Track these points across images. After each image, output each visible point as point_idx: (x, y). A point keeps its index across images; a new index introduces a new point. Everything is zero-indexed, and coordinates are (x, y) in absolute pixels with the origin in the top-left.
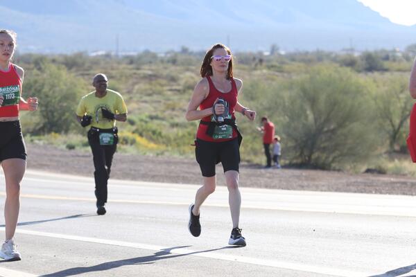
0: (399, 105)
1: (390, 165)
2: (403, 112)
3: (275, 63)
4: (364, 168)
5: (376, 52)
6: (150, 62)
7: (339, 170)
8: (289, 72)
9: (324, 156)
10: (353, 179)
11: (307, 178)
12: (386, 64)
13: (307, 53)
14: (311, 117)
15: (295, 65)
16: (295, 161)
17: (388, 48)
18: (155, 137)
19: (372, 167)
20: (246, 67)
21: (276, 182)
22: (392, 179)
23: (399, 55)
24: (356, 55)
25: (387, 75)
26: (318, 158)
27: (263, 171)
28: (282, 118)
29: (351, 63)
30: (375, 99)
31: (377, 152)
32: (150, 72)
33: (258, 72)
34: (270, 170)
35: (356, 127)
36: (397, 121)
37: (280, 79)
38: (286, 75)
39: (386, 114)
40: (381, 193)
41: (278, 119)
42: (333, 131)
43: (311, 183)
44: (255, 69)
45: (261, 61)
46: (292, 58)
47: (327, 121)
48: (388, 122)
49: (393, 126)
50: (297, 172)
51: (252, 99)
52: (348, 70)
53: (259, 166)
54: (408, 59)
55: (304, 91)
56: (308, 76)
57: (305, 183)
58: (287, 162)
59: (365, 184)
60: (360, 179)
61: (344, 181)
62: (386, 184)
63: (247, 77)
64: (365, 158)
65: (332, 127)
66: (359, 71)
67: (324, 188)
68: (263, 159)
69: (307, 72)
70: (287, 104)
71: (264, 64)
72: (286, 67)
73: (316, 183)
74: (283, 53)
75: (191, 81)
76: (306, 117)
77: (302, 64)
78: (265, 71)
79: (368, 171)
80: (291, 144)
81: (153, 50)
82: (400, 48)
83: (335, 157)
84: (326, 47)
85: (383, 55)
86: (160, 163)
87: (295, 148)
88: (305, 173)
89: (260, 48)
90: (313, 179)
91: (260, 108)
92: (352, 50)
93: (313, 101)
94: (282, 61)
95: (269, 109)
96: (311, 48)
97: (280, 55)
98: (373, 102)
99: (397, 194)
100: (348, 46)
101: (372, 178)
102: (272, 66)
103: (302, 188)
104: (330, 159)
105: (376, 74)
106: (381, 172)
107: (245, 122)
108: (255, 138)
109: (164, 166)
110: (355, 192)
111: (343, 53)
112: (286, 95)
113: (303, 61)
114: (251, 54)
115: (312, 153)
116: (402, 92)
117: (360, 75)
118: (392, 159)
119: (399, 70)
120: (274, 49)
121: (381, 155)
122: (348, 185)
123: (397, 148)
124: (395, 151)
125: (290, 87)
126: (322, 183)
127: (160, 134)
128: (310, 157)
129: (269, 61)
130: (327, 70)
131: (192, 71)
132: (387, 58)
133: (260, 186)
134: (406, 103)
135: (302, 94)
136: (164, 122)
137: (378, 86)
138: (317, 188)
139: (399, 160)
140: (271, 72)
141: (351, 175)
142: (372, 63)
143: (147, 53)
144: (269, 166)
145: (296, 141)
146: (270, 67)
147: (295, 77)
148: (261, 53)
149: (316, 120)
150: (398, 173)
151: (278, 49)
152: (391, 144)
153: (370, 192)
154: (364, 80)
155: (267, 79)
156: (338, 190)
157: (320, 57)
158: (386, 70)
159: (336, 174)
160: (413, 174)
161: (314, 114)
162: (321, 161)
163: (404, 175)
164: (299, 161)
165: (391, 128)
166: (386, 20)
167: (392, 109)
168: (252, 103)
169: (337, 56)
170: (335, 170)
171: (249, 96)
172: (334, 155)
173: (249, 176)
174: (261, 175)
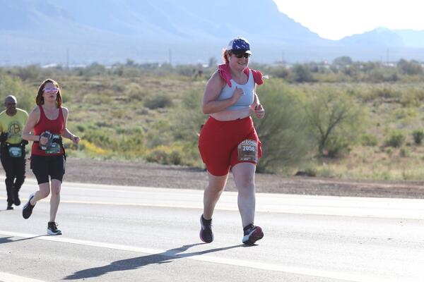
0: (327, 113)
1: (319, 169)
2: (331, 120)
4: (296, 171)
5: (306, 65)
6: (99, 74)
7: (272, 173)
10: (285, 182)
12: (315, 76)
17: (317, 60)
18: (102, 143)
19: (303, 170)
20: (187, 78)
22: (321, 181)
23: (327, 67)
24: (288, 67)
25: (316, 85)
27: (202, 174)
29: (283, 75)
30: (305, 107)
31: (307, 156)
32: (98, 83)
33: (197, 83)
35: (288, 133)
36: (325, 128)
39: (316, 122)
40: (311, 194)
44: (195, 80)
45: (200, 72)
48: (318, 129)
49: (322, 132)
51: (193, 107)
52: (281, 80)
53: (198, 169)
54: (335, 71)
59: (296, 186)
60: (291, 182)
61: (277, 183)
62: (316, 186)
63: (187, 87)
64: (297, 161)
65: (266, 133)
66: (291, 82)
67: (258, 190)
71: (203, 75)
75: (136, 92)
78: (203, 82)
79: (299, 174)
81: (101, 63)
82: (329, 61)
83: (268, 161)
85: (313, 67)
86: (107, 167)
89: (200, 61)
92: (284, 62)
98: (303, 111)
99: (326, 195)
100: (281, 59)
101: (303, 180)
104: (264, 163)
105: (306, 85)
106: (311, 174)
107: (186, 129)
108: (194, 143)
109: (111, 169)
110: (287, 193)
111: (276, 66)
114: (191, 66)
116: (329, 101)
117: (291, 85)
118: (320, 163)
119: (327, 81)
120: (212, 62)
121: (311, 159)
122: (280, 187)
123: (325, 152)
124: (324, 156)
127: (107, 139)
129: (207, 73)
131: (137, 82)
132: (316, 70)
134: (333, 111)
136: (110, 129)
137: (308, 96)
139: (328, 163)
141: (284, 177)
142: (303, 75)
143: (95, 65)
148: (200, 65)
150: (326, 175)
151: (216, 62)
152: (320, 149)
153: (301, 193)
154: (295, 90)
156: (271, 191)
158: (316, 81)
159: (270, 177)
160: (340, 176)
163: (332, 177)
165: (319, 133)
166: (316, 35)
167: (321, 116)
168: (192, 111)
169: (270, 68)
170: (268, 173)
171: (190, 104)
172: (268, 159)
173: (189, 178)
174: (201, 178)
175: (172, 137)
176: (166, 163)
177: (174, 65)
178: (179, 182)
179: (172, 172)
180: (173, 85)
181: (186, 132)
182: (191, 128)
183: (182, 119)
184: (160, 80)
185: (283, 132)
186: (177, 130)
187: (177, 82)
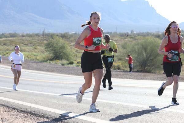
3: (132, 36)
7: (154, 73)
8: (137, 40)
9: (149, 68)
10: (159, 76)
11: (143, 76)
13: (143, 33)
14: (145, 55)
15: (139, 37)
16: (139, 70)
21: (133, 77)
24: (160, 34)
26: (147, 69)
27: (128, 73)
28: (135, 55)
29: (158, 36)
33: (127, 39)
34: (131, 73)
37: (134, 42)
38: (136, 40)
41: (133, 55)
42: (152, 60)
43: (145, 77)
44: (126, 38)
45: (128, 35)
46: (138, 34)
47: (150, 56)
50: (140, 74)
51: (125, 48)
52: (157, 39)
53: (127, 71)
55: (142, 45)
56: (144, 41)
57: (143, 77)
58: (137, 70)
60: (161, 76)
61: (156, 77)
63: (123, 41)
65: (152, 58)
67: (149, 79)
68: (128, 69)
69: (143, 39)
70: (137, 50)
71: (129, 37)
72: (136, 38)
73: (146, 77)
74: (135, 33)
76: (143, 55)
77: (142, 37)
78: (129, 39)
80: (138, 64)
83: (153, 69)
84: (150, 31)
87: (139, 65)
88: (143, 74)
89: (128, 31)
90: (146, 76)
91: (127, 51)
92: (159, 32)
93: (145, 49)
94: (135, 36)
95: (130, 52)
96: (145, 31)
97: (134, 34)
102: (132, 37)
103: (142, 79)
104: (151, 69)
107: (122, 56)
108: (126, 62)
110: (160, 80)
111: (156, 33)
112: (136, 47)
113: (142, 35)
114: (124, 33)
115: (145, 67)
120: (132, 32)
122: (157, 78)
125: (138, 45)
126: (149, 77)
128: (144, 68)
129: (130, 36)
130: (150, 39)
133: (127, 78)
135: (142, 47)
138: (147, 79)
140: (131, 39)
141: (158, 74)
144: (130, 71)
145: (140, 63)
146: (131, 38)
147: (139, 41)
148: (128, 33)
149: (146, 56)
151: (133, 32)
155: (130, 42)
157: (148, 34)
159: (153, 74)
161: (146, 54)
162: (148, 70)
164: (141, 70)
168: (125, 50)
169: (153, 34)
170: (153, 73)
171: (124, 47)
172: (153, 68)
173: (123, 75)
174: (128, 75)
175: (117, 60)
176: (115, 69)
177: (118, 33)
178: (120, 76)
179: (117, 72)
180: (118, 40)
181: (122, 57)
182: (124, 56)
183: (121, 53)
184: (113, 38)
185: (158, 58)
186: (119, 57)
187: (119, 39)
